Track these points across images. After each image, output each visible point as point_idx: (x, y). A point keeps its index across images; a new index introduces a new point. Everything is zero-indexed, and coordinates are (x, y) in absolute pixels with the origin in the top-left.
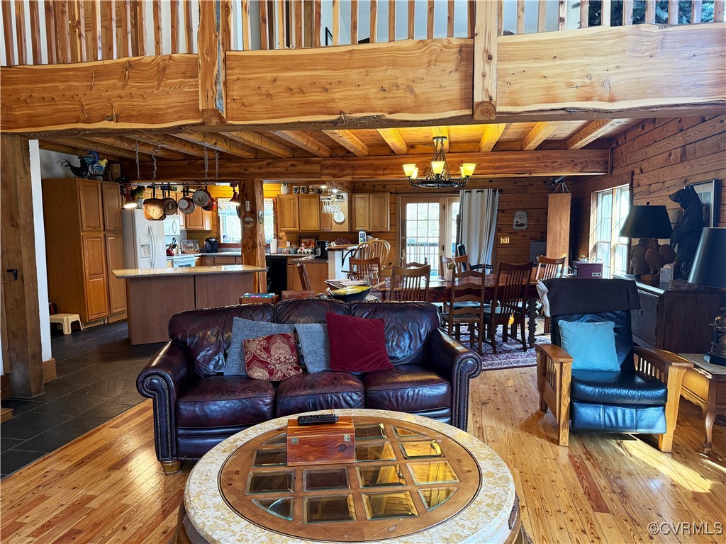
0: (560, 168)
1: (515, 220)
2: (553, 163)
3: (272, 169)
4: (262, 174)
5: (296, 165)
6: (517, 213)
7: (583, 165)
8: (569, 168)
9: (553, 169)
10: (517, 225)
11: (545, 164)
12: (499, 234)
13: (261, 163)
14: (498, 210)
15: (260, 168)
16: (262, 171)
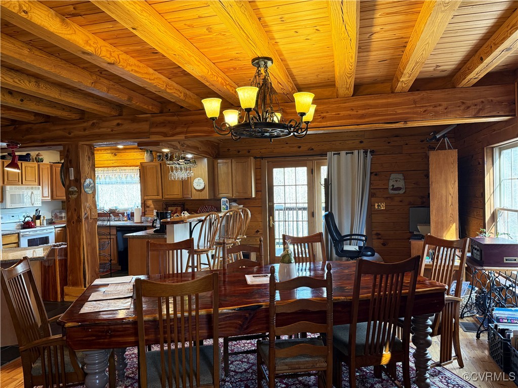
0: (446, 113)
1: (390, 184)
2: (435, 107)
3: (97, 131)
4: (86, 136)
5: (122, 124)
6: (393, 176)
7: (478, 107)
8: (458, 112)
9: (437, 115)
10: (393, 189)
11: (425, 109)
12: (373, 199)
13: (85, 125)
14: (371, 173)
15: (85, 130)
16: (87, 132)
